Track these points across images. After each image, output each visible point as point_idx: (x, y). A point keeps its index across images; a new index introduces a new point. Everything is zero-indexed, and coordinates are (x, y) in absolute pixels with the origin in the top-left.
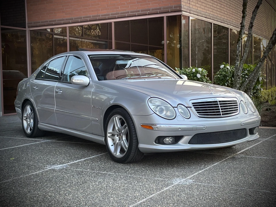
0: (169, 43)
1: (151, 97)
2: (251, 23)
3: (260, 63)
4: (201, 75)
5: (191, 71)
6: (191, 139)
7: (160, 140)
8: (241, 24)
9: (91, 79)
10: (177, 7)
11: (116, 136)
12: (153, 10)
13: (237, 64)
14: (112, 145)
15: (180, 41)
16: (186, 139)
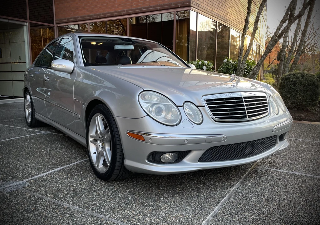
0: (178, 42)
1: (144, 91)
2: (258, 18)
3: (264, 56)
4: (207, 67)
5: (198, 63)
6: (202, 155)
7: (155, 157)
8: (246, 20)
9: (75, 65)
10: (186, 2)
11: (99, 142)
12: (164, 5)
13: (240, 58)
14: (95, 153)
15: (188, 40)
16: (195, 154)
